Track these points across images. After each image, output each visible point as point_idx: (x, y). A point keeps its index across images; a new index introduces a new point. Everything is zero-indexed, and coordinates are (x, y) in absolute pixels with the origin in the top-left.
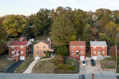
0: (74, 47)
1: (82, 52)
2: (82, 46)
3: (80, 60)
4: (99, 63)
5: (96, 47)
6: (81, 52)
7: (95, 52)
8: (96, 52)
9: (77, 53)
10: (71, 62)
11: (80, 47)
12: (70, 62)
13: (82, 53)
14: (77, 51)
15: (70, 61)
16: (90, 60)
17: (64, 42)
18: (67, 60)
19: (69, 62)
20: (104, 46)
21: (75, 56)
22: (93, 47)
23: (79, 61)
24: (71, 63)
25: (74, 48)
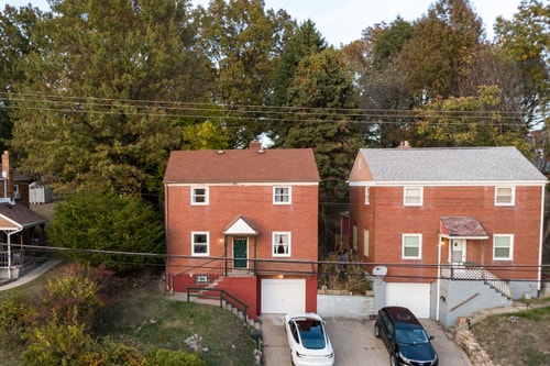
0: (206, 187)
1: (288, 243)
2: (289, 186)
3: (258, 312)
4: (472, 344)
5: (427, 190)
6: (275, 243)
7: (413, 241)
8: (430, 243)
9: (240, 241)
10: (177, 323)
11: (264, 196)
12: (168, 324)
13: (281, 250)
14: (240, 227)
15: (169, 317)
16: (364, 321)
17: (114, 157)
18: (141, 306)
19: (160, 322)
20: (513, 185)
21: (212, 278)
22: (395, 194)
23: (252, 322)
24: (180, 331)
25: (207, 203)
